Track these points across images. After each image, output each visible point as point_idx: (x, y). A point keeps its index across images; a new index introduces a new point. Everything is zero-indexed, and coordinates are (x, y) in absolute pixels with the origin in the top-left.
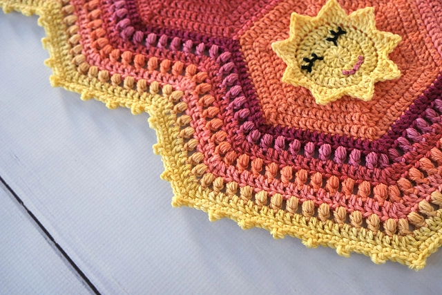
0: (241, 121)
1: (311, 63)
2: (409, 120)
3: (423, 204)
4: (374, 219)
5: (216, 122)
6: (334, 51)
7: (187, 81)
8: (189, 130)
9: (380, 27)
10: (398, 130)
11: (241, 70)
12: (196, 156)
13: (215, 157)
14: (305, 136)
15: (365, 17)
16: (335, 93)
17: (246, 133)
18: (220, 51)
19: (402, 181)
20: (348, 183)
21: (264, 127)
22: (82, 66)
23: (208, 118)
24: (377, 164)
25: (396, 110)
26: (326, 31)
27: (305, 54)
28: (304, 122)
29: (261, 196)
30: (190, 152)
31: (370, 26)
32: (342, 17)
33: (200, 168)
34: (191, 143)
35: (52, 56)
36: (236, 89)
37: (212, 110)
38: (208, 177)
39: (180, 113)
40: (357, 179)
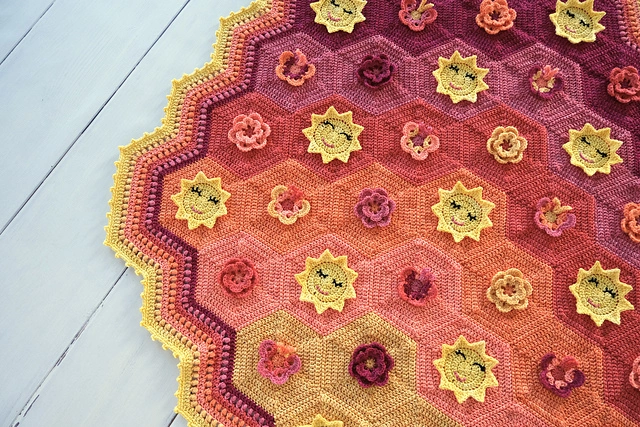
0: (162, 166)
1: (196, 191)
2: (170, 236)
3: (131, 244)
4: (123, 225)
5: (161, 156)
6: (203, 200)
7: (182, 138)
8: (156, 145)
9: (218, 219)
10: (164, 231)
11: (190, 161)
12: (144, 151)
13: (144, 159)
14: (159, 194)
15: (223, 211)
16: (178, 203)
17: (157, 169)
18: (199, 150)
19: (141, 235)
20: (138, 214)
21: (161, 176)
22: (185, 91)
23: (163, 152)
24: (146, 224)
25: (175, 230)
26: (215, 194)
27: (201, 188)
28: (165, 193)
29: (129, 180)
30: (146, 148)
31: (219, 214)
32: (223, 201)
33: (139, 154)
34: (150, 148)
35: (179, 81)
36: (179, 161)
37: (167, 153)
38: (135, 158)
39: (164, 140)
40: (140, 217)
